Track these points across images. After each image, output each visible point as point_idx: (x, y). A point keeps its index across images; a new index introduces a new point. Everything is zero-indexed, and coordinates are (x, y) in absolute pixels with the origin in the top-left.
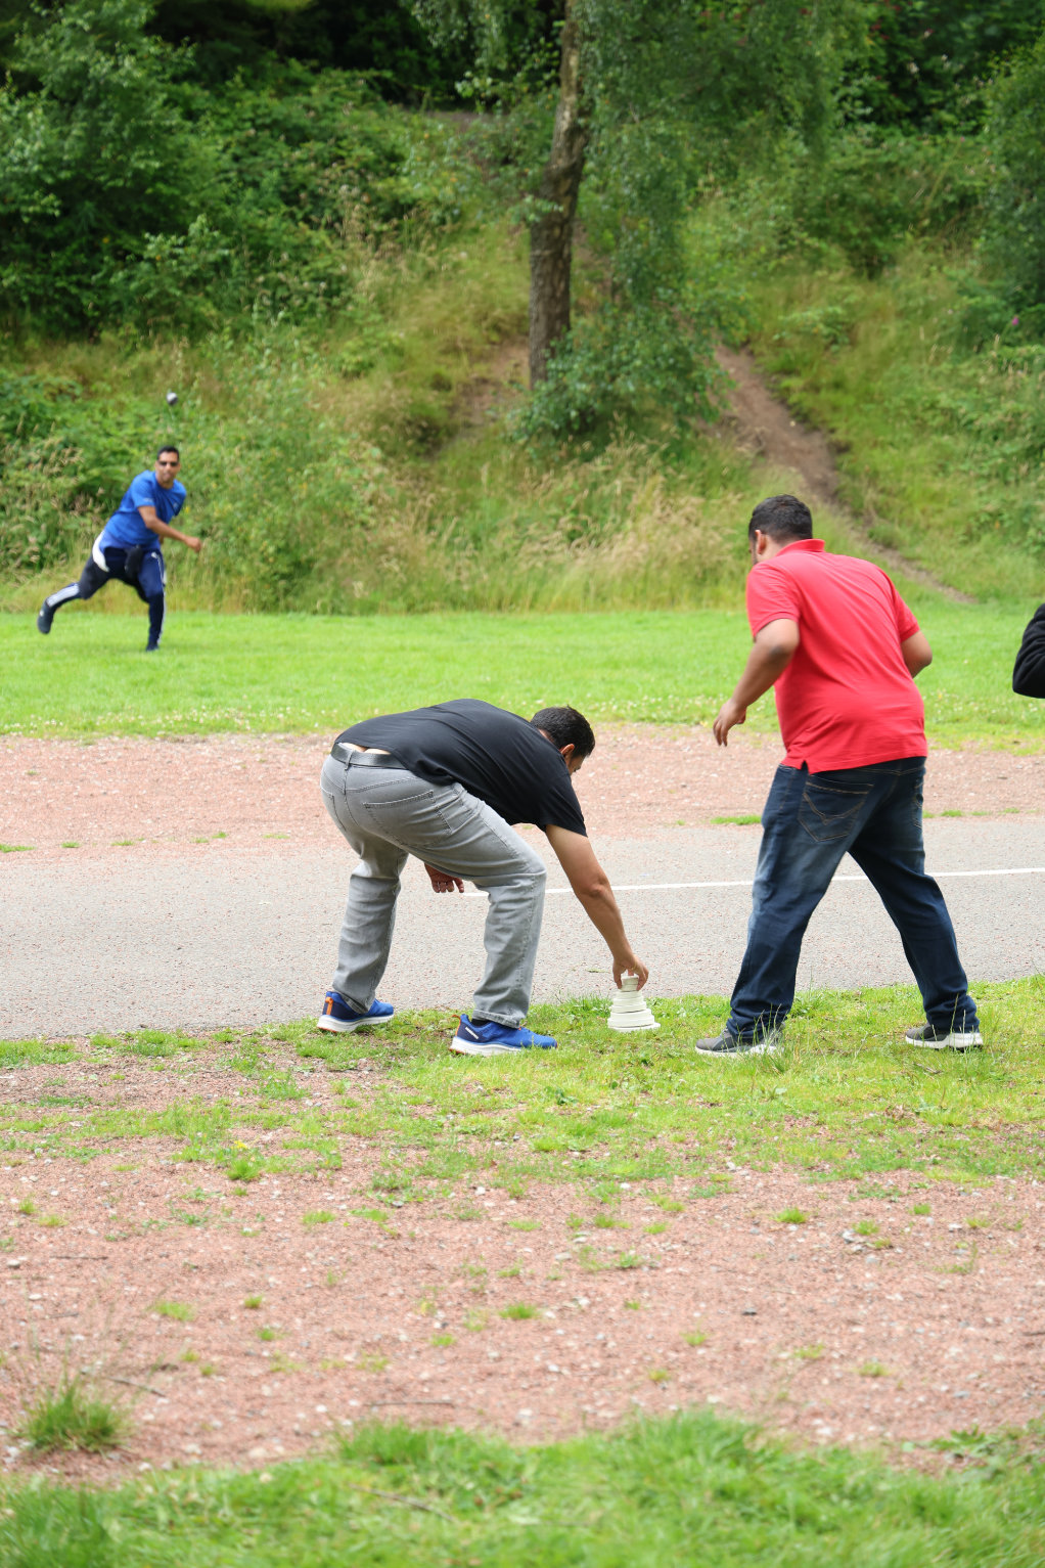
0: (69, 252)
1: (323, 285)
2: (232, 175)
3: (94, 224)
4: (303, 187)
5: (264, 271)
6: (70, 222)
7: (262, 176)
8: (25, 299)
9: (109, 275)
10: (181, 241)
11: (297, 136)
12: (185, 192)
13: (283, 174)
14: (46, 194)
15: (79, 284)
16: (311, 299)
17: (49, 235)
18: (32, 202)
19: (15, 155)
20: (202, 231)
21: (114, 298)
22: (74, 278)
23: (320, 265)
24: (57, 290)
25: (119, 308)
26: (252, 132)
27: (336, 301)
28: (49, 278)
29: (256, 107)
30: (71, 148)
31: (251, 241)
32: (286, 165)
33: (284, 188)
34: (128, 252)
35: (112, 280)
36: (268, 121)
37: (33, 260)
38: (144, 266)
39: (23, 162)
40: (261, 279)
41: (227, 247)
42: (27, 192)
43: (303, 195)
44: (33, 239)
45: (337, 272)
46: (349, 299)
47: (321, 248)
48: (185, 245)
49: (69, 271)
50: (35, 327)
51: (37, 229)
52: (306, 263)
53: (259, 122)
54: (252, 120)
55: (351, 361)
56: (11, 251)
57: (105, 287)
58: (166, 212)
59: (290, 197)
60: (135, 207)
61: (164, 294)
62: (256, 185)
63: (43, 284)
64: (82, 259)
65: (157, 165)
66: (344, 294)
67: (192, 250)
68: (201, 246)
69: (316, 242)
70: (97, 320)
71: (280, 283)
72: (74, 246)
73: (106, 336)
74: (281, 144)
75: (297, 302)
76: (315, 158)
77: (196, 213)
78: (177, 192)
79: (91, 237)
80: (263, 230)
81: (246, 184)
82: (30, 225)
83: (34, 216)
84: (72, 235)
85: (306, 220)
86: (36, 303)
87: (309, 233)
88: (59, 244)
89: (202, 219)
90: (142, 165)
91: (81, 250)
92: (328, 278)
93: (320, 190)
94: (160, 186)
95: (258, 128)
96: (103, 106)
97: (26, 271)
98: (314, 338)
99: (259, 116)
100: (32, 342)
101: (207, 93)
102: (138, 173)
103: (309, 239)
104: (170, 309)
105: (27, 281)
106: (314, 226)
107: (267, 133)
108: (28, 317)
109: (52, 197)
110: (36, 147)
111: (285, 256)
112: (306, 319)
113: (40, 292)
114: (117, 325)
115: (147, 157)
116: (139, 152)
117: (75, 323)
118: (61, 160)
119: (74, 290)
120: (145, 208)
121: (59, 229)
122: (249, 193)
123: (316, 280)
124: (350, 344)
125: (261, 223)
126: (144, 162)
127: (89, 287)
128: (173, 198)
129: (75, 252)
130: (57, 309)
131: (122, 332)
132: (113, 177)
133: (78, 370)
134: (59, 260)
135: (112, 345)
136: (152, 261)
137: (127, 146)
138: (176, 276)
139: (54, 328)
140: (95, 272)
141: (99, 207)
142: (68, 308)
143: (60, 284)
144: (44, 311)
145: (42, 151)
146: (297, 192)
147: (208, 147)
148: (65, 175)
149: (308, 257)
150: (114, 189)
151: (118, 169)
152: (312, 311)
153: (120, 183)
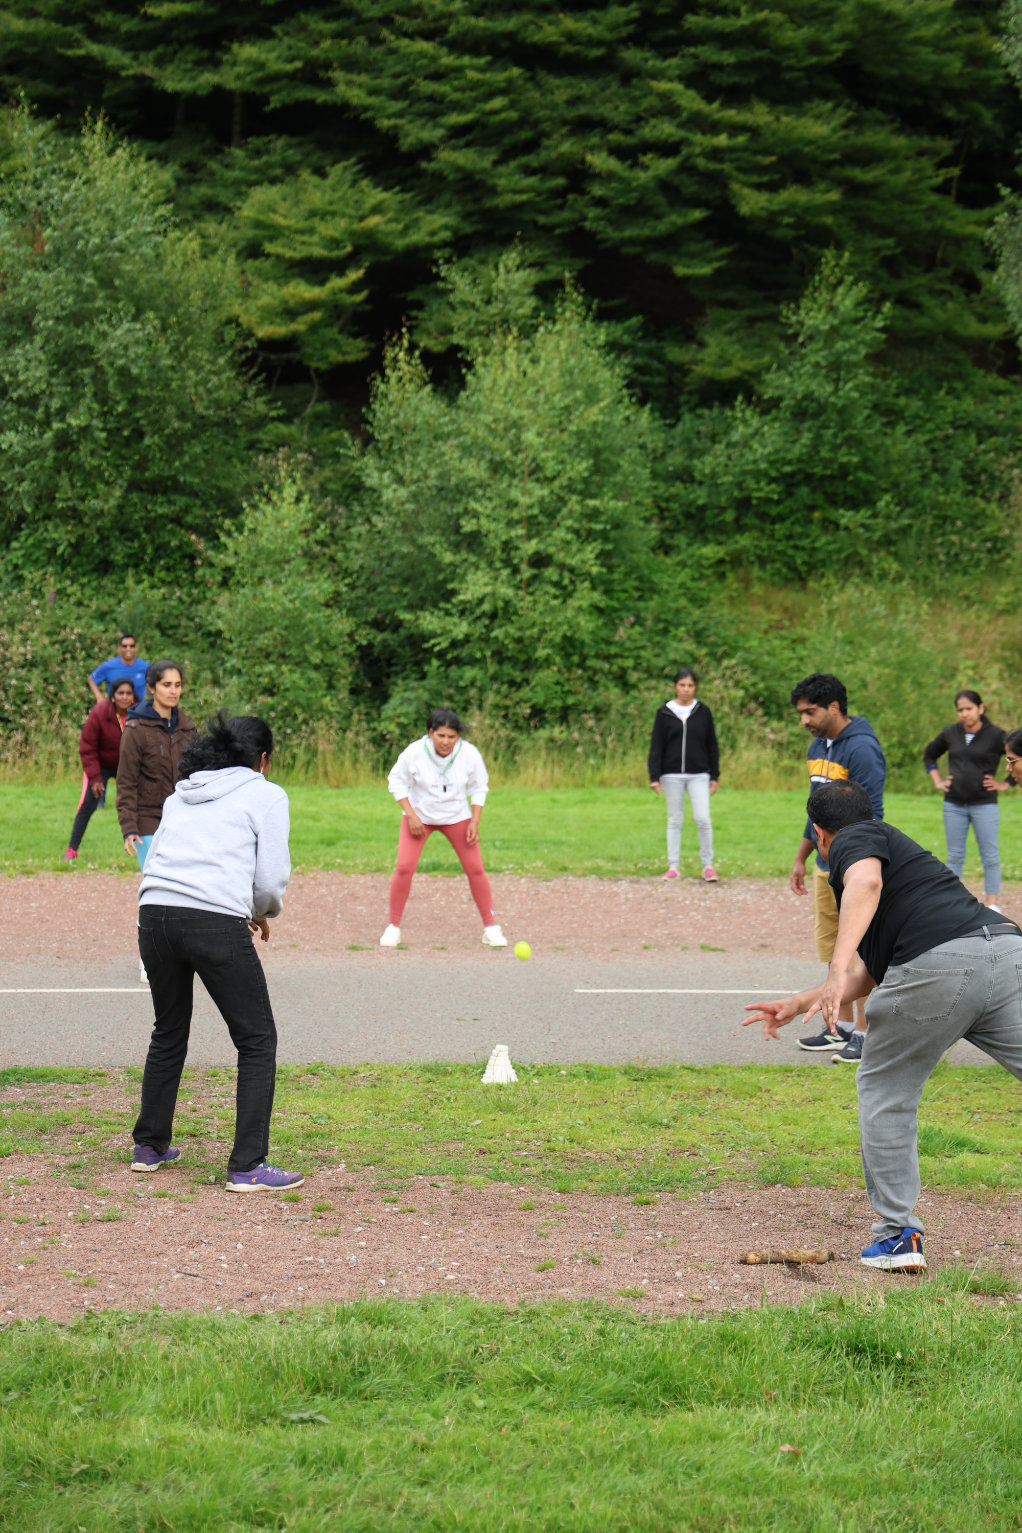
0: (788, 523)
1: (989, 545)
2: (929, 463)
3: (809, 502)
4: (984, 470)
5: (943, 534)
6: (789, 503)
7: (950, 463)
8: (752, 558)
9: (814, 541)
10: (869, 513)
11: (985, 431)
12: (880, 477)
13: (970, 463)
14: (769, 484)
15: (796, 547)
16: (977, 555)
17: (774, 511)
18: (760, 490)
19: (750, 457)
20: (888, 504)
21: (820, 556)
22: (791, 543)
23: (988, 529)
24: (778, 552)
25: (823, 563)
26: (951, 431)
27: (996, 557)
28: (773, 543)
29: (955, 413)
30: (796, 451)
31: (935, 512)
32: (972, 455)
33: (969, 472)
34: (832, 522)
35: (817, 544)
36: (964, 422)
37: (762, 531)
38: (842, 533)
39: (755, 462)
40: (939, 540)
41: (912, 517)
42: (758, 482)
43: (983, 477)
44: (763, 516)
45: (1001, 534)
46: (1008, 556)
47: (992, 517)
48: (875, 516)
49: (789, 537)
50: (760, 579)
51: (763, 509)
52: (979, 528)
53: (958, 423)
54: (952, 423)
55: (1001, 601)
56: (745, 525)
57: (814, 549)
58: (866, 493)
59: (973, 478)
60: (840, 490)
61: (856, 553)
62: (944, 472)
63: (770, 548)
64: (798, 529)
65: (855, 459)
66: (1004, 553)
67: (880, 520)
68: (888, 517)
69: (988, 512)
70: (809, 572)
71: (953, 544)
72: (792, 519)
73: (812, 584)
74: (973, 439)
75: (965, 558)
76: (996, 450)
77: (886, 491)
78: (872, 478)
79: (805, 513)
80: (944, 503)
81: (935, 470)
82: (757, 506)
83: (759, 499)
84: (792, 512)
85: (983, 497)
86: (762, 561)
87: (982, 504)
88: (781, 518)
89: (887, 497)
90: (845, 459)
91: (797, 521)
92: (995, 540)
93: (997, 474)
94: (861, 474)
95: (956, 428)
96: (823, 418)
97: (758, 539)
98: (977, 584)
99: (956, 419)
100: (757, 589)
101: (920, 403)
102: (842, 466)
103: (984, 511)
104: (861, 564)
105: (756, 547)
106: (988, 500)
107: (960, 432)
108: (756, 571)
109: (773, 486)
110: (766, 451)
111: (959, 523)
112: (971, 570)
113: (766, 553)
114: (823, 576)
115: (849, 454)
116: (844, 449)
117: (790, 575)
118: (784, 459)
119: (791, 552)
120: (850, 490)
121: (780, 508)
122: (935, 477)
123: (985, 540)
124: (1004, 589)
125: (942, 498)
126: (847, 457)
127: (803, 549)
128: (870, 483)
129: (793, 524)
130: (778, 565)
131: (824, 582)
132: (825, 468)
133: (786, 610)
134: (780, 529)
135: (814, 591)
136: (847, 528)
137: (836, 448)
138: (868, 541)
139: (776, 579)
140: (808, 536)
141: (814, 490)
142: (787, 565)
143: (780, 547)
144: (768, 567)
145: (769, 454)
146: (979, 475)
147: (902, 444)
148: (788, 469)
149: (979, 523)
150: (823, 477)
151: (827, 463)
152: (977, 564)
153: (828, 472)
